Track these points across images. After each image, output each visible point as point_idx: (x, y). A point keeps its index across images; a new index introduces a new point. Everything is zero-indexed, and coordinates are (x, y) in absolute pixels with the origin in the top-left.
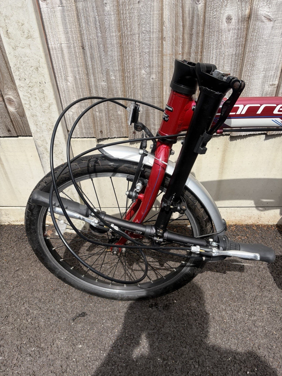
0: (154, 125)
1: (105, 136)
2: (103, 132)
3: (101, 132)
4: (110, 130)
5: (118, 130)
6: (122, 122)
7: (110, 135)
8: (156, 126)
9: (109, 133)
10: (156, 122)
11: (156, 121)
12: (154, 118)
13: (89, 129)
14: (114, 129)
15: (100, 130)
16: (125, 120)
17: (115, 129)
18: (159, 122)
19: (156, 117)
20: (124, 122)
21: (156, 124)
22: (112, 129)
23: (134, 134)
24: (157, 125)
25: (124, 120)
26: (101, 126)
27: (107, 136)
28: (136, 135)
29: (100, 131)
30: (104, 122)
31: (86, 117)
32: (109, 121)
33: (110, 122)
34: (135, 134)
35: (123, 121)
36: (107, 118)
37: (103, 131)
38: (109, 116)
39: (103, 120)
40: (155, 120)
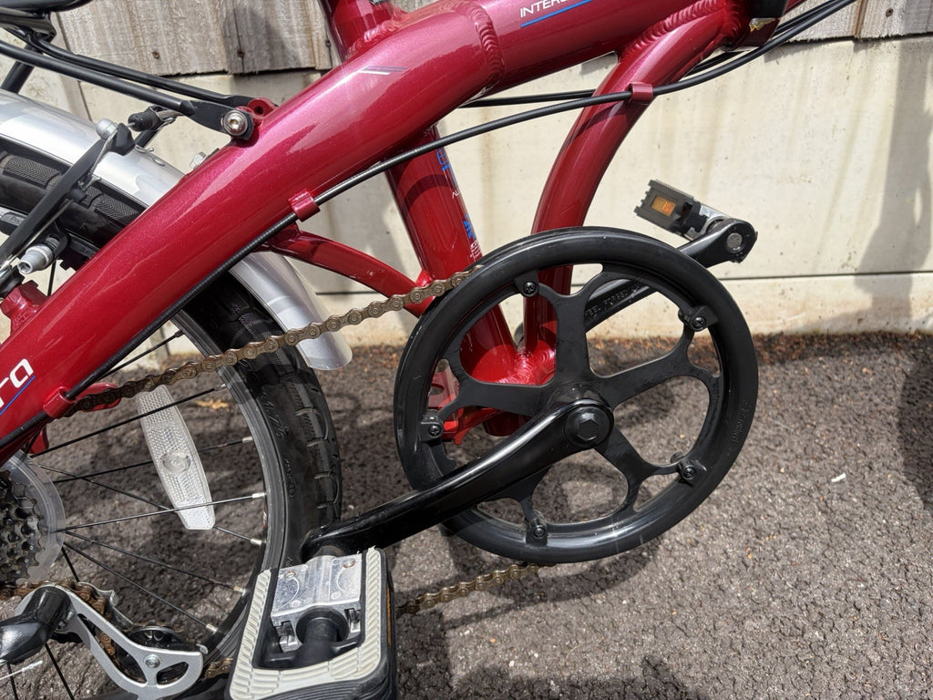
0: (291, 31)
1: (168, 67)
2: (162, 56)
3: (156, 54)
4: (180, 49)
5: (201, 50)
6: (207, 26)
7: (182, 64)
8: (297, 35)
9: (178, 60)
10: (294, 22)
11: (293, 19)
12: (288, 11)
13: (126, 50)
14: (188, 47)
15: (150, 50)
16: (215, 20)
17: (192, 47)
18: (301, 23)
19: (292, 8)
20: (211, 26)
21: (295, 28)
22: (184, 46)
23: (240, 59)
24: (299, 31)
25: (213, 19)
26: (154, 35)
27: (174, 68)
28: (246, 60)
29: (152, 51)
30: (161, 26)
31: (115, 14)
32: (174, 23)
33: (175, 26)
34: (242, 58)
35: (210, 21)
36: (167, 12)
37: (161, 53)
38: (170, 9)
39: (156, 20)
40: (289, 17)
